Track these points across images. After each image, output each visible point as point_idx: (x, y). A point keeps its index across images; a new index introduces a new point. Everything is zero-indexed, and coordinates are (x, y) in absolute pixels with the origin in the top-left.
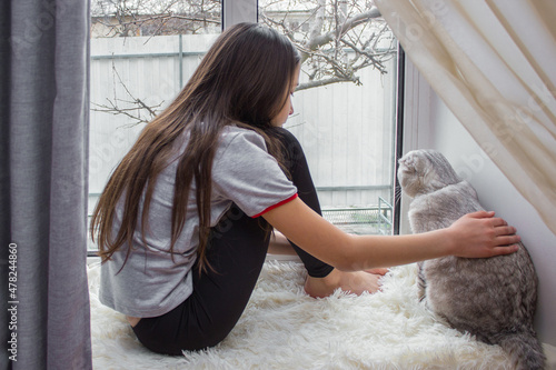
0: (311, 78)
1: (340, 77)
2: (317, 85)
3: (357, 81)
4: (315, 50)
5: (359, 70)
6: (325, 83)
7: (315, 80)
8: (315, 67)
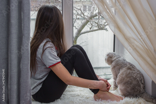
0: (91, 28)
1: (100, 28)
2: (92, 31)
3: (106, 30)
4: (91, 19)
5: (106, 26)
6: (95, 30)
7: (92, 29)
8: (92, 25)
